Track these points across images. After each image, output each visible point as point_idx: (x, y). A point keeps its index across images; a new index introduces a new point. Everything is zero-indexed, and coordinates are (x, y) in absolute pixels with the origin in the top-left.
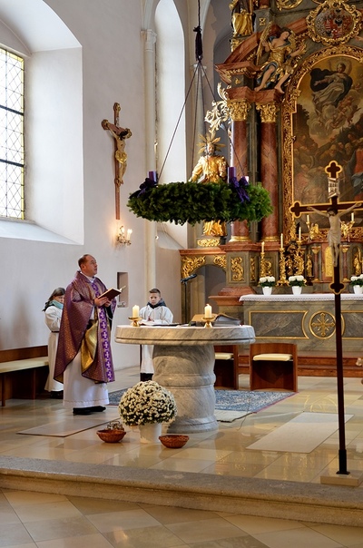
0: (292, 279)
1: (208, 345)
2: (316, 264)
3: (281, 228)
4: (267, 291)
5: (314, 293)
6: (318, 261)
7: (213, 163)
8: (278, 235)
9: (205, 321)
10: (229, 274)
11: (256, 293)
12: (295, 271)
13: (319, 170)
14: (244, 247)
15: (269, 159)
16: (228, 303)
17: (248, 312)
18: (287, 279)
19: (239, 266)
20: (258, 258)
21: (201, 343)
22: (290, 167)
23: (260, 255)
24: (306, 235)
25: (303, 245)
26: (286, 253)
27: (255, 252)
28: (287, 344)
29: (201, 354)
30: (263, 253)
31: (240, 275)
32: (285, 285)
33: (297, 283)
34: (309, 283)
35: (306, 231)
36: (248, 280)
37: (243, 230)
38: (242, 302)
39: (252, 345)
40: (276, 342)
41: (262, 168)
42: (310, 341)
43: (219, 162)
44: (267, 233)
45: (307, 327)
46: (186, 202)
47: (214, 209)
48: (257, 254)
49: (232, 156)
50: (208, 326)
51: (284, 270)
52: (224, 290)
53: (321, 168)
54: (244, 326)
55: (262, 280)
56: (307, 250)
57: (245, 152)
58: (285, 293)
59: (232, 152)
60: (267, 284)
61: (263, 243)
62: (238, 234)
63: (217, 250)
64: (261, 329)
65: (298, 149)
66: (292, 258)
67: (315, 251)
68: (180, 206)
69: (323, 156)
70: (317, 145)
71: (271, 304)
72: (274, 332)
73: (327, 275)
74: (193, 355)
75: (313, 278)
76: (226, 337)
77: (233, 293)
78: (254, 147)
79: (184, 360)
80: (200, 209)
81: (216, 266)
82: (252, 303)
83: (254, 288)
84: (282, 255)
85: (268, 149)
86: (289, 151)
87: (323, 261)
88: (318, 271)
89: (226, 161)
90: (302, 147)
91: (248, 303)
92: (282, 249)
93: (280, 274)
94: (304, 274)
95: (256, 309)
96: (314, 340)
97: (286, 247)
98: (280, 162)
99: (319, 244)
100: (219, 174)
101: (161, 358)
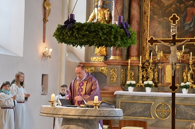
0: (146, 83)
1: (95, 119)
2: (160, 75)
3: (140, 52)
4: (131, 89)
5: (158, 92)
6: (161, 73)
7: (102, 12)
8: (138, 56)
9: (94, 105)
10: (108, 78)
11: (124, 90)
12: (147, 79)
13: (164, 19)
14: (118, 63)
15: (135, 12)
16: (107, 95)
17: (119, 101)
18: (143, 83)
19: (115, 73)
20: (126, 70)
21: (91, 118)
22: (148, 17)
23: (127, 68)
24: (155, 57)
25: (153, 63)
26: (143, 67)
27: (125, 66)
28: (142, 121)
29: (91, 124)
30: (129, 67)
31: (115, 79)
32: (141, 86)
33: (148, 85)
34: (156, 86)
35: (155, 55)
36: (120, 82)
37: (118, 52)
38: (116, 95)
39: (120, 121)
40: (134, 119)
41: (131, 17)
42: (155, 120)
43: (105, 11)
44: (132, 55)
48: (126, 67)
49: (113, 8)
50: (96, 108)
51: (141, 78)
52: (105, 88)
53: (166, 18)
54: (117, 109)
55: (128, 82)
56: (155, 66)
57: (121, 7)
58: (141, 91)
59: (113, 7)
60: (131, 85)
61: (129, 61)
62: (115, 55)
63: (102, 64)
64: (126, 112)
65: (153, 6)
66: (146, 70)
67: (160, 67)
69: (167, 11)
70: (164, 4)
71: (133, 97)
72: (134, 114)
73: (166, 82)
74: (86, 125)
75: (158, 83)
76: (106, 115)
77: (111, 90)
78: (127, 4)
79: (80, 127)
81: (101, 73)
82: (121, 96)
83: (123, 87)
84: (140, 69)
85: (135, 6)
86: (148, 7)
87: (165, 73)
88: (161, 79)
90: (155, 5)
91: (119, 96)
92: (141, 65)
93: (138, 80)
94: (153, 80)
95: (124, 100)
96: (157, 120)
97: (143, 64)
98: (142, 13)
99: (162, 63)
100: (105, 19)
101: (67, 126)
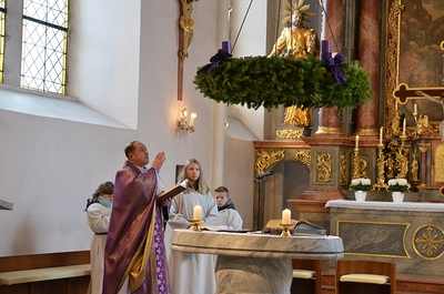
0: (392, 182)
1: (284, 258)
2: (423, 166)
3: (380, 120)
4: (360, 196)
5: (419, 201)
6: (426, 162)
7: (299, 36)
8: (376, 127)
9: (282, 228)
10: (313, 174)
11: (346, 199)
12: (396, 174)
13: (432, 49)
14: (334, 141)
15: (369, 34)
16: (311, 209)
17: (335, 221)
18: (386, 182)
19: (326, 163)
20: (351, 155)
21: (276, 255)
22: (396, 44)
23: (353, 152)
24: (412, 128)
25: (407, 141)
26: (386, 150)
27: (347, 147)
28: (383, 263)
29: (275, 269)
30: (357, 149)
31: (328, 175)
32: (383, 189)
33: (398, 188)
34: (414, 189)
35: (412, 124)
36: (337, 181)
37: (333, 119)
38: (329, 208)
39: (339, 263)
40: (369, 259)
41: (361, 44)
42: (413, 261)
43: (307, 34)
44: (364, 124)
45: (410, 243)
46: (268, 81)
47: (302, 91)
48: (350, 150)
49: (323, 28)
50: (286, 235)
51: (383, 172)
52: (307, 192)
53: (434, 46)
54: (330, 237)
55: (355, 182)
56: (413, 147)
57: (339, 24)
58: (383, 200)
59: (323, 24)
60: (360, 187)
61: (357, 137)
62: (326, 124)
63: (300, 144)
64: (351, 244)
66: (394, 157)
67: (422, 150)
68: (261, 85)
69: (438, 31)
70: (431, 17)
71: (365, 212)
72: (368, 248)
73: (436, 180)
74: (265, 270)
75: (419, 183)
76: (307, 249)
77: (318, 197)
78: (351, 18)
79: (254, 275)
80: (286, 91)
81: (298, 163)
82: (341, 210)
83: (344, 191)
84: (381, 153)
85: (369, 21)
86: (396, 24)
87: (433, 163)
88: (426, 174)
89: (316, 33)
90: (412, 20)
91: (335, 210)
92: (381, 145)
93: (377, 176)
94: (408, 177)
95: (346, 217)
96: (418, 261)
97: (386, 143)
98: (383, 36)
99: (428, 140)
100: (306, 49)
101: (226, 272)
